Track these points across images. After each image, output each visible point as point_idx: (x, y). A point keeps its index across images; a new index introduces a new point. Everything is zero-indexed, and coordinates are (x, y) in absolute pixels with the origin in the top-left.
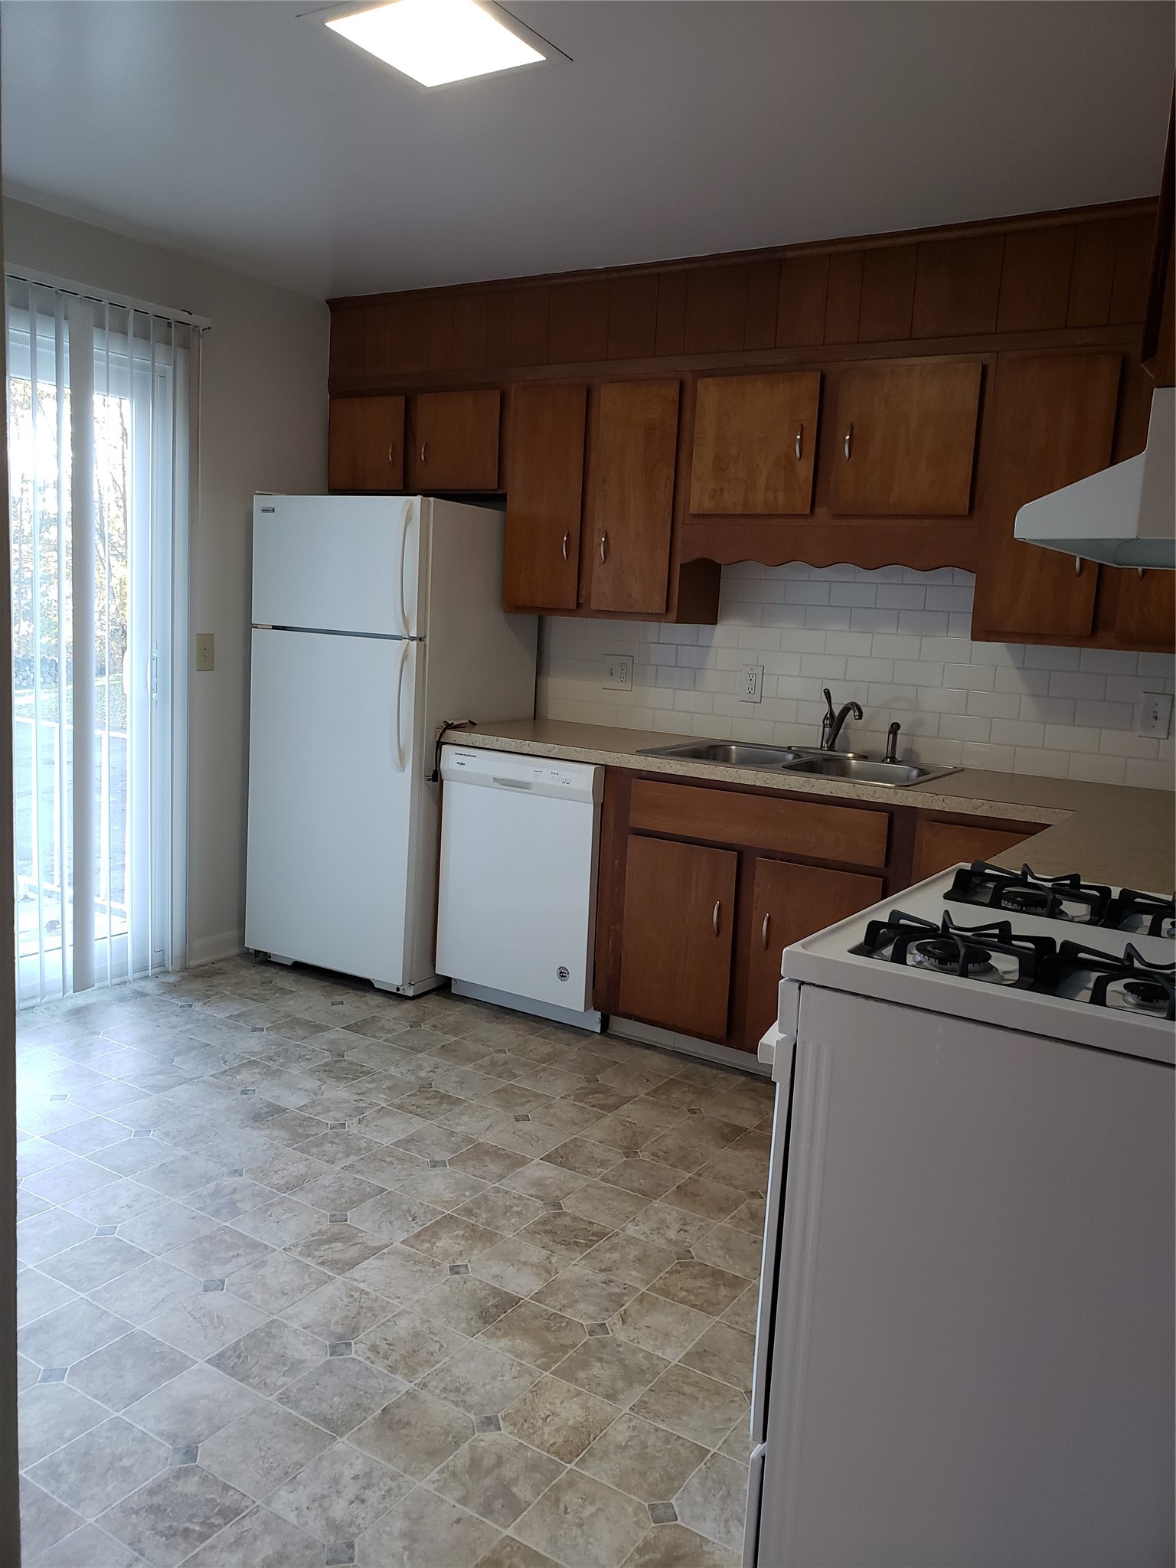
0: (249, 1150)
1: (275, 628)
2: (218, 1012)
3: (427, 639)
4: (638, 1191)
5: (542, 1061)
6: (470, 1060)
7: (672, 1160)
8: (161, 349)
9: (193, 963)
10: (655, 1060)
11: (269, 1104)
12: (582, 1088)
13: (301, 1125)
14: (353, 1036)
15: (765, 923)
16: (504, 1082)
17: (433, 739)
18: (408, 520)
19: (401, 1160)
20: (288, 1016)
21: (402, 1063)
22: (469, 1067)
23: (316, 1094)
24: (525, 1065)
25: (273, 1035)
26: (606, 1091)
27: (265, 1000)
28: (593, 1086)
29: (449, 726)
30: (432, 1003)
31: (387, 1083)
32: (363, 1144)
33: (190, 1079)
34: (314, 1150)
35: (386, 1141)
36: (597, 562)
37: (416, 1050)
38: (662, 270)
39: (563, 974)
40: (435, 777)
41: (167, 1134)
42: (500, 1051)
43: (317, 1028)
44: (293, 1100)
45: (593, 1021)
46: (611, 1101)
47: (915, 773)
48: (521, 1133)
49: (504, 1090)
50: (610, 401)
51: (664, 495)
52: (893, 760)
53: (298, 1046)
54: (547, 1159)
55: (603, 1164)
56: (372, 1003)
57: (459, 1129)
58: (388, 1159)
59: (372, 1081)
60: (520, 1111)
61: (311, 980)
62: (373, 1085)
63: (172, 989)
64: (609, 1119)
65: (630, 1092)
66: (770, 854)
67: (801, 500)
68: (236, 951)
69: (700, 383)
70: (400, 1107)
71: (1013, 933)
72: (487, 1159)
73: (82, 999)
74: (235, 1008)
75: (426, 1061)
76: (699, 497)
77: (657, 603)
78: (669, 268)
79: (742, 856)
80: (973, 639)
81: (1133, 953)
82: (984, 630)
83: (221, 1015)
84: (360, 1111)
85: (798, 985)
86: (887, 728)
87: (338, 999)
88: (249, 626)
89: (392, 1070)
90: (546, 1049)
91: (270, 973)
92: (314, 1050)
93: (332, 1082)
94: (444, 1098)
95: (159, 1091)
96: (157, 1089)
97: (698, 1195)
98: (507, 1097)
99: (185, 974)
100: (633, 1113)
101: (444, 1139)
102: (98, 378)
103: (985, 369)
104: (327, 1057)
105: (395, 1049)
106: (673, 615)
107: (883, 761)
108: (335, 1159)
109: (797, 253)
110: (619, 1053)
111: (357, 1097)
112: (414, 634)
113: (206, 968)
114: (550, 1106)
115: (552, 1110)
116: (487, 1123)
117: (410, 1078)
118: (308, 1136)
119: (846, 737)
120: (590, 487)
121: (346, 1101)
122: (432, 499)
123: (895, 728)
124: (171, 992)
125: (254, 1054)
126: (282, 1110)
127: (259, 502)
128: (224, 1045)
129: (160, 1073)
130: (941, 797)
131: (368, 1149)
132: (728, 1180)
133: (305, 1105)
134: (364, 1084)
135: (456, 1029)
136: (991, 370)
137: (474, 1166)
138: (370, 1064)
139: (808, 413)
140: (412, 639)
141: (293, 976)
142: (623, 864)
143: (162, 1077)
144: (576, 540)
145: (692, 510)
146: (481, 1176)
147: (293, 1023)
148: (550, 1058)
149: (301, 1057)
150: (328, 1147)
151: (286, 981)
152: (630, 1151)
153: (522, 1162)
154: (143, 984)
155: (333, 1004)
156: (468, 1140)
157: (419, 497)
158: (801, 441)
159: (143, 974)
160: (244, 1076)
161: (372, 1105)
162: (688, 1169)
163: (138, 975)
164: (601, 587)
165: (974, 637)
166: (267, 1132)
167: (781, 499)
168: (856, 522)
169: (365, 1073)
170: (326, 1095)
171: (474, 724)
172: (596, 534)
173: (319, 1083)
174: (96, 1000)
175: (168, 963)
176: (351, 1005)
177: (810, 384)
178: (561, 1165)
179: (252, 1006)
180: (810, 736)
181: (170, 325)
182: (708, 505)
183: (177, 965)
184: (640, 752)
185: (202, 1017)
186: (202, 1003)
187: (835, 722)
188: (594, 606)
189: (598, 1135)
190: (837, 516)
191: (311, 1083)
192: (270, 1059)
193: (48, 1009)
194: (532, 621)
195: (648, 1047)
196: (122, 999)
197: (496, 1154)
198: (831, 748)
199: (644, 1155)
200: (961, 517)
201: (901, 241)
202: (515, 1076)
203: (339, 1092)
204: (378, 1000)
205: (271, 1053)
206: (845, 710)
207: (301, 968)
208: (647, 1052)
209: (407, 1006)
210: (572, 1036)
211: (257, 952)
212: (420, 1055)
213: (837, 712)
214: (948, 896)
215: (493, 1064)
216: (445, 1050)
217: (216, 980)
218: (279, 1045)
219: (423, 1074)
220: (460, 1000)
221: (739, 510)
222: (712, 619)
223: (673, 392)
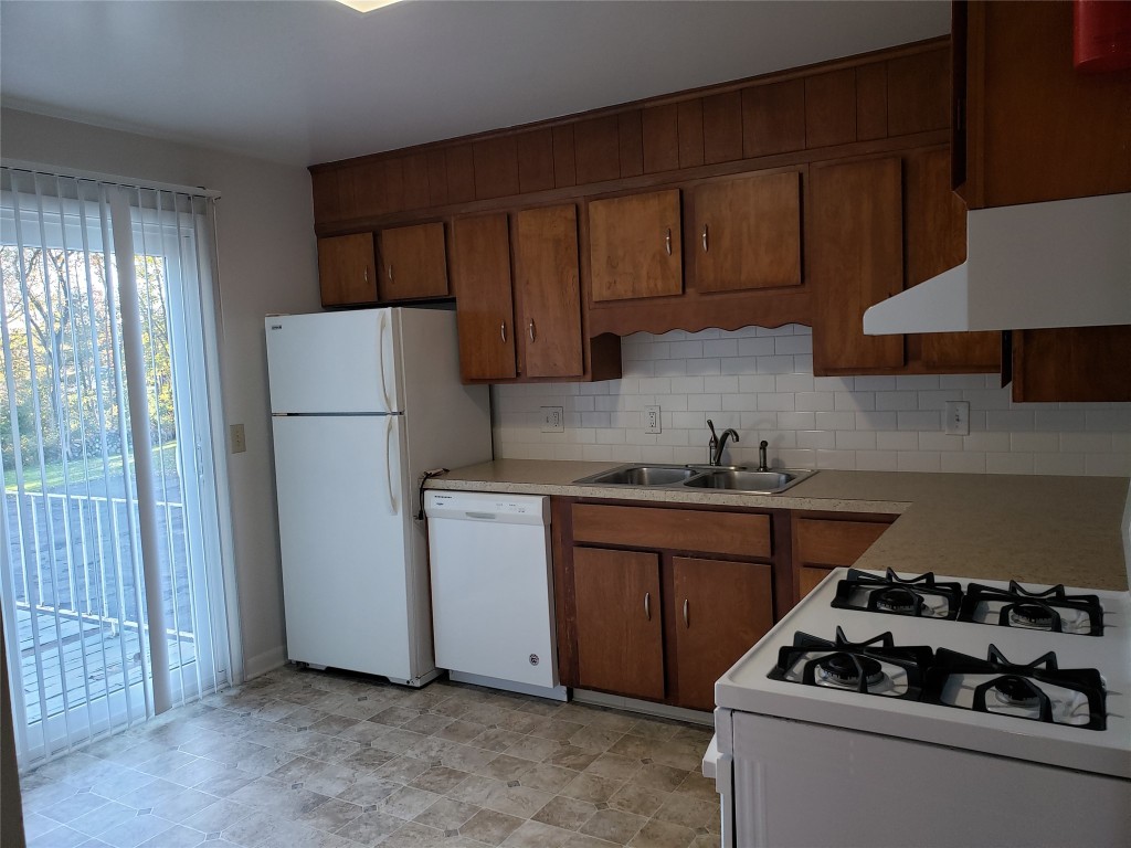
0: (300, 840)
1: (289, 415)
2: (271, 717)
3: (406, 413)
4: (611, 839)
5: (525, 731)
6: (468, 737)
7: (634, 807)
8: (183, 216)
9: (249, 677)
10: (612, 720)
11: (315, 795)
12: (558, 752)
13: (341, 811)
14: (376, 726)
15: (685, 608)
16: (496, 754)
17: (417, 487)
18: (383, 326)
19: (421, 833)
20: (325, 714)
21: (417, 745)
22: (469, 744)
23: (351, 782)
24: (511, 737)
25: (315, 733)
26: (576, 752)
27: (307, 702)
28: (566, 748)
29: (429, 476)
30: (435, 690)
31: (407, 765)
32: (391, 822)
33: (251, 781)
34: (352, 833)
35: (409, 817)
36: (528, 342)
37: (426, 733)
38: (553, 125)
39: (534, 660)
40: (421, 516)
41: (233, 834)
42: (491, 727)
43: (348, 723)
44: (333, 789)
45: (561, 694)
46: (582, 760)
47: (783, 477)
48: (514, 798)
49: (498, 761)
50: (525, 224)
51: (573, 290)
52: (766, 469)
53: (334, 740)
54: (537, 818)
55: (581, 817)
56: (389, 696)
57: (465, 800)
58: (412, 834)
59: (395, 765)
60: (512, 778)
61: (341, 681)
62: (395, 769)
63: (234, 701)
64: (582, 777)
65: (595, 751)
66: (683, 554)
67: (674, 285)
68: (282, 662)
69: (592, 206)
70: (418, 785)
71: (896, 645)
72: (490, 824)
73: (162, 720)
74: (283, 712)
75: (435, 741)
76: (598, 289)
77: (577, 369)
78: (559, 123)
79: (662, 556)
80: (816, 375)
81: (996, 654)
82: (823, 368)
83: (273, 720)
84: (387, 792)
85: (729, 712)
86: (758, 445)
87: (362, 695)
88: (270, 415)
89: (410, 753)
90: (527, 721)
91: (309, 678)
92: (347, 743)
93: (363, 769)
94: (451, 773)
95: (226, 795)
96: (224, 793)
97: (657, 836)
98: (500, 767)
99: (244, 687)
100: (600, 769)
101: (455, 810)
102: (136, 244)
103: (801, 176)
104: (357, 747)
105: (409, 734)
106: (589, 376)
107: (758, 470)
108: (370, 839)
109: (653, 104)
110: (583, 717)
111: (383, 781)
112: (395, 410)
113: (259, 680)
114: (535, 770)
115: (537, 774)
116: (486, 791)
117: (424, 758)
118: (347, 820)
119: (728, 455)
120: (518, 286)
121: (375, 785)
122: (399, 309)
123: (764, 445)
124: (233, 703)
125: (299, 750)
126: (324, 799)
127: (269, 322)
128: (276, 746)
129: (227, 778)
130: (808, 500)
131: (395, 826)
132: (679, 819)
133: (343, 793)
134: (389, 768)
135: (455, 712)
136: (805, 177)
137: (480, 832)
138: (393, 750)
139: (673, 220)
140: (394, 414)
141: (327, 679)
142: (572, 569)
143: (227, 782)
144: (511, 328)
145: (595, 298)
146: (486, 841)
147: (330, 719)
148: (531, 728)
149: (337, 749)
150: (363, 829)
151: (322, 684)
152: (601, 804)
153: (516, 823)
154: (211, 699)
155: (359, 700)
156: (473, 809)
157: (389, 309)
158: (670, 240)
159: (211, 691)
160: (294, 772)
161: (396, 785)
162: (647, 813)
163: (206, 692)
164: (533, 360)
165: (817, 374)
166: (314, 821)
167: (660, 284)
168: (717, 298)
169: (388, 758)
170: (360, 781)
171: (447, 471)
172: (526, 321)
173: (353, 771)
174: (173, 718)
175: (230, 679)
176: (374, 699)
177: (672, 198)
178: (548, 822)
179: (297, 708)
180: (701, 456)
181: (189, 198)
182: (606, 294)
183: (237, 681)
184: (576, 483)
185: (259, 723)
186: (257, 711)
187: (719, 444)
188: (529, 374)
189: (575, 791)
190: (702, 294)
191: (346, 772)
192: (313, 754)
193: (135, 731)
194: (484, 389)
195: (605, 709)
196: (195, 715)
197: (496, 818)
198: (718, 464)
199: (612, 806)
200: (796, 286)
201: (728, 89)
202: (504, 747)
203: (368, 778)
204: (395, 692)
205: (313, 748)
206: (725, 435)
207: (333, 672)
208: (606, 714)
209: (416, 695)
210: (546, 706)
211: (298, 663)
212: (430, 737)
213: (719, 437)
214: (835, 604)
215: (487, 738)
216: (450, 731)
217: (268, 689)
218: (320, 741)
219: (433, 754)
220: (457, 686)
221: (630, 296)
222: (618, 374)
223: (571, 214)
